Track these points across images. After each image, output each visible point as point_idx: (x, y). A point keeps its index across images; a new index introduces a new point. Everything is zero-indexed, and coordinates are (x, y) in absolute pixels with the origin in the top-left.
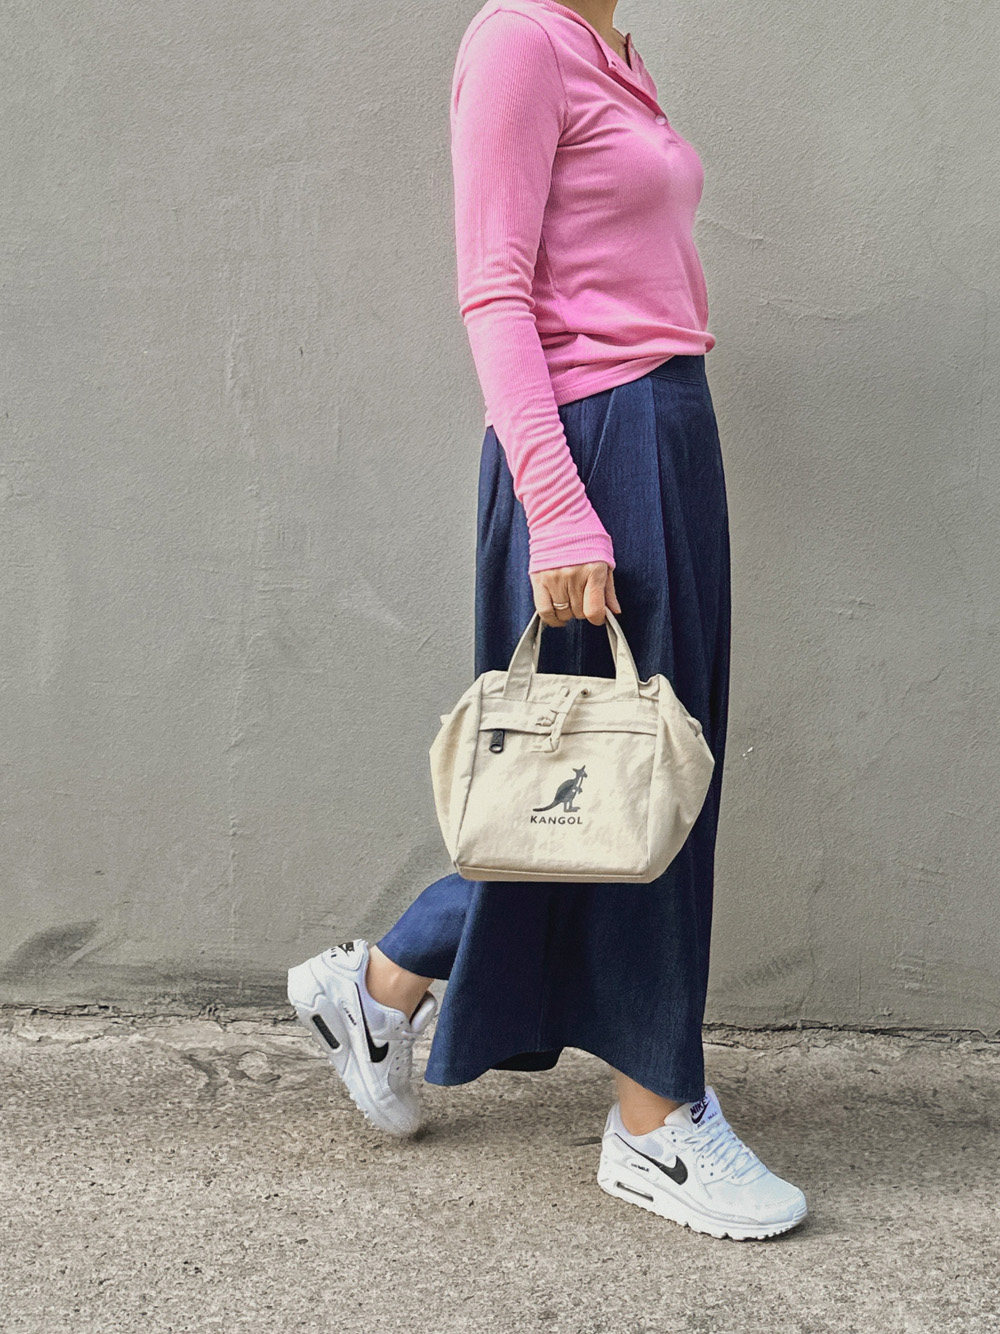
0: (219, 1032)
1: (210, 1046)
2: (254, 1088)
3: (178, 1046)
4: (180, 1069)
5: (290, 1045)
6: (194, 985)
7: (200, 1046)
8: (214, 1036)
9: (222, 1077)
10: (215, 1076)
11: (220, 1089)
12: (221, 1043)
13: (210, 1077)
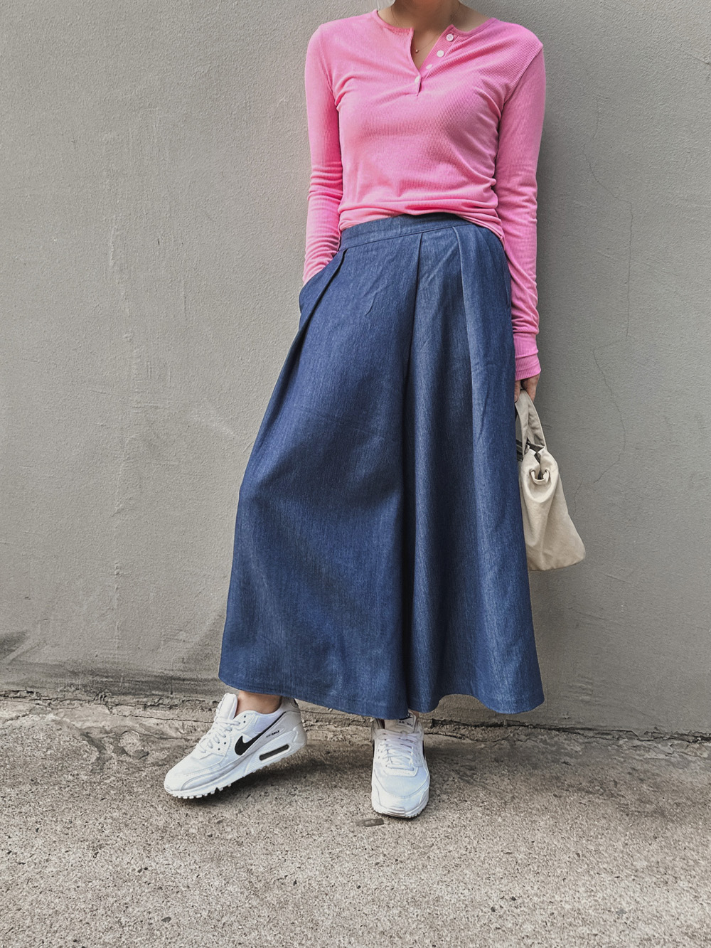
0: (107, 714)
1: (101, 726)
2: (130, 763)
3: (79, 725)
4: (80, 744)
5: (155, 726)
6: (90, 678)
7: (94, 725)
8: (104, 717)
9: (109, 753)
10: (103, 751)
11: (107, 763)
12: (108, 723)
13: (100, 752)
